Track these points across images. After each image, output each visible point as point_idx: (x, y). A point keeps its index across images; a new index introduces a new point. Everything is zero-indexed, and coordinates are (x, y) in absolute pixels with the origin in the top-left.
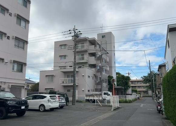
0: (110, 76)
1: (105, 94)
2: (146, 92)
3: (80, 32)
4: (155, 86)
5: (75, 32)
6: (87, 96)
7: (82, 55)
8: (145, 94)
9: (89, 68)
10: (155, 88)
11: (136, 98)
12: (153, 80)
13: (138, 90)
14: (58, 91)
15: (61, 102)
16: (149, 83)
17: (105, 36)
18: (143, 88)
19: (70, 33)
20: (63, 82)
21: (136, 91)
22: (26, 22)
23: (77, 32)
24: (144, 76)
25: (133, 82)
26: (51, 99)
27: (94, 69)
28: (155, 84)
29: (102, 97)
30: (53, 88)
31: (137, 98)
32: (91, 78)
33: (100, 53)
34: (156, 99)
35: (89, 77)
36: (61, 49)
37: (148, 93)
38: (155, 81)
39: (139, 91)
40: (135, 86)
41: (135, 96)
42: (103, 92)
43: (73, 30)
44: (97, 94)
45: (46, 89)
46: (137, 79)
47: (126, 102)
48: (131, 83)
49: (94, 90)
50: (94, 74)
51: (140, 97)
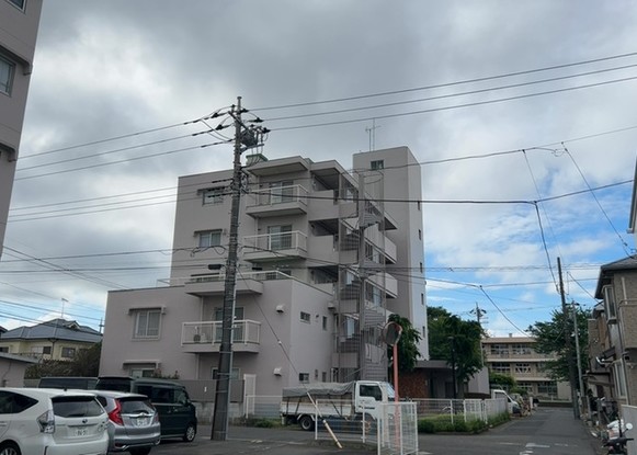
0: (398, 317)
1: (366, 391)
2: (548, 387)
3: (258, 120)
4: (582, 362)
5: (239, 123)
6: (288, 399)
7: (284, 228)
8: (546, 395)
9: (313, 282)
10: (584, 372)
11: (507, 411)
12: (574, 338)
13: (518, 377)
15: (127, 426)
16: (558, 350)
17: (382, 162)
18: (535, 371)
19: (220, 127)
20: (197, 338)
21: (508, 384)
22: (12, 66)
23: (248, 124)
24: (539, 325)
25: (496, 346)
26: (57, 413)
27: (328, 287)
28: (582, 356)
29: (354, 408)
30: (157, 361)
31: (511, 411)
32: (315, 323)
33: (354, 223)
34: (593, 419)
35: (305, 316)
36: (204, 204)
37: (555, 391)
38: (582, 342)
39: (521, 383)
40: (504, 364)
41: (500, 402)
42: (358, 383)
43: (229, 113)
44: (331, 391)
45: (127, 366)
46: (511, 334)
47: (460, 429)
48: (488, 350)
49: (327, 376)
50: (330, 308)
51: (525, 408)
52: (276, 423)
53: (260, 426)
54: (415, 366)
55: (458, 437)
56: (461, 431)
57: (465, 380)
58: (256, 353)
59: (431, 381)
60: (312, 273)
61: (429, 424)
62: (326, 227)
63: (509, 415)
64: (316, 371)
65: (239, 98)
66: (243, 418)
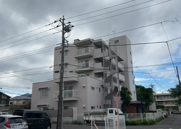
0: (124, 87)
2: (176, 108)
3: (70, 23)
5: (63, 24)
6: (86, 115)
7: (86, 61)
8: (175, 111)
9: (96, 78)
13: (166, 105)
14: (53, 109)
16: (179, 97)
17: (118, 41)
18: (171, 103)
19: (58, 26)
21: (163, 107)
24: (172, 89)
25: (158, 96)
30: (47, 104)
31: (164, 116)
32: (96, 90)
33: (108, 58)
35: (93, 88)
37: (178, 109)
39: (167, 107)
40: (161, 102)
41: (160, 114)
42: (108, 109)
43: (59, 20)
44: (99, 112)
45: (38, 106)
46: (163, 93)
47: (145, 123)
48: (156, 98)
49: (101, 107)
50: (101, 85)
51: (168, 115)
52: (84, 123)
53: (78, 124)
54: (131, 103)
55: (144, 126)
56: (145, 124)
57: (148, 107)
58: (77, 101)
59: (137, 108)
60: (96, 75)
61: (134, 122)
62: (99, 60)
63: (163, 117)
64: (98, 106)
65: (63, 16)
66: (73, 122)
